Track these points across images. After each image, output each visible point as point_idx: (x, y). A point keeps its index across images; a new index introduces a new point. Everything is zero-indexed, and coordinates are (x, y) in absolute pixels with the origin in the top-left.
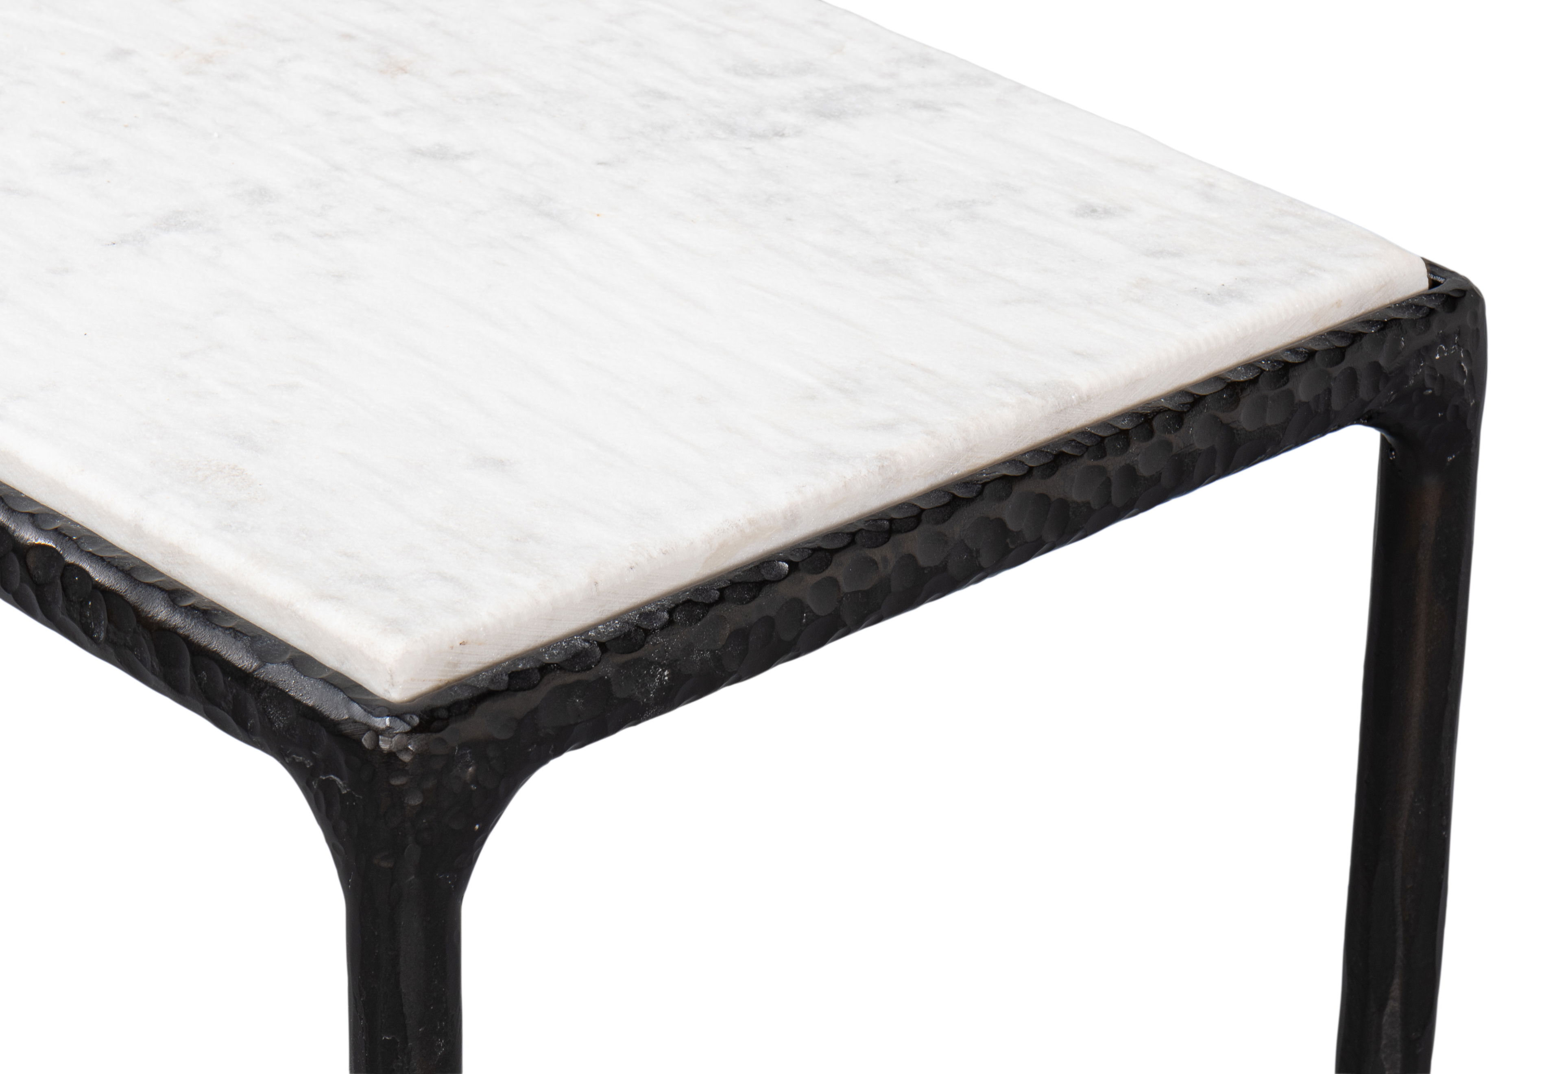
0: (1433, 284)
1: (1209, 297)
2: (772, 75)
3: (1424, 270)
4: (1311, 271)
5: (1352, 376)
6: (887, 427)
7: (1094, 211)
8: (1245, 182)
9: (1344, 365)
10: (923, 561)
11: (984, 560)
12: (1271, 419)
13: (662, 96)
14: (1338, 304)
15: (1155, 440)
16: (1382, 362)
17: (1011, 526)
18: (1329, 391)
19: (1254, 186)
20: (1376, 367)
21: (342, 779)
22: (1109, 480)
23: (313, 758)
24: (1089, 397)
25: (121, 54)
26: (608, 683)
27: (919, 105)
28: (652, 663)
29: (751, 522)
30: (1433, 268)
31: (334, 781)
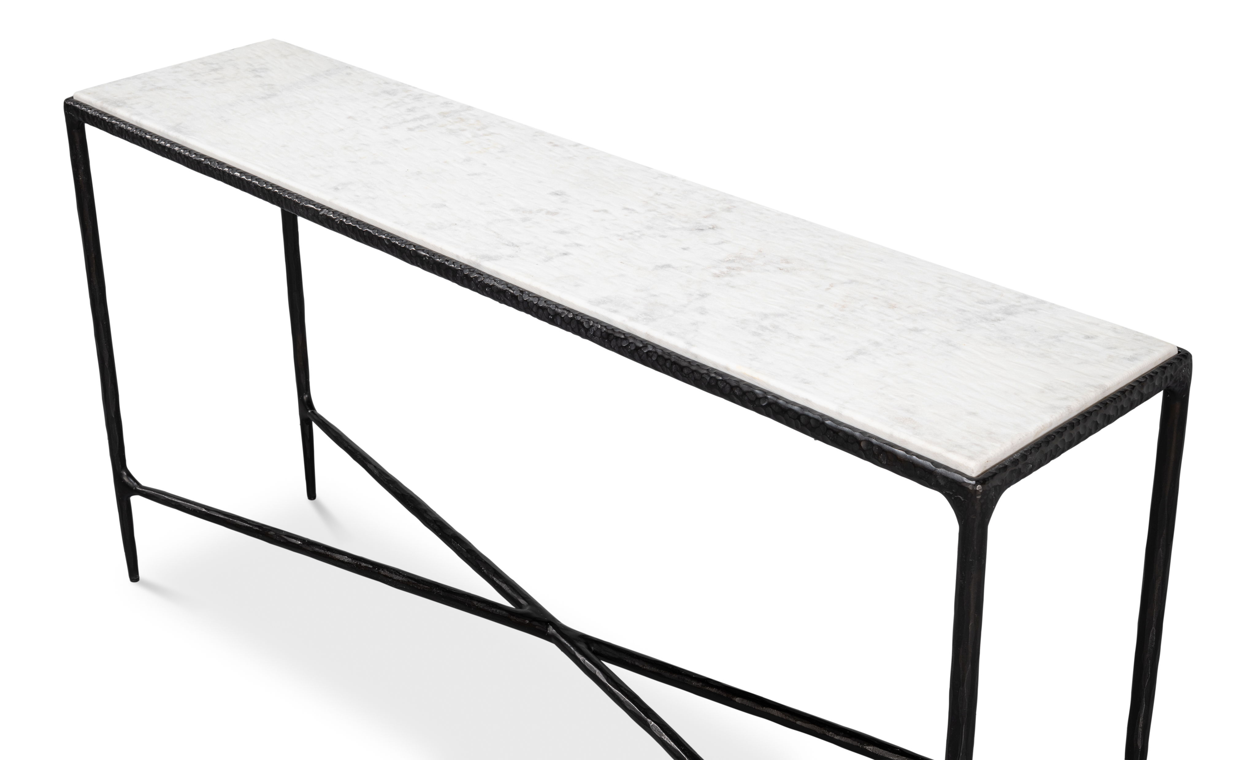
0: (1179, 352)
1: (1129, 359)
2: (989, 303)
3: (1177, 349)
4: (1151, 351)
5: (1166, 378)
6: (1065, 399)
7: (1089, 337)
8: (1123, 327)
9: (1165, 375)
10: (1081, 433)
11: (1093, 431)
12: (1150, 390)
13: (964, 311)
14: (1160, 359)
15: (1127, 398)
16: (1173, 374)
17: (1099, 423)
18: (1162, 382)
19: (1126, 328)
20: (1172, 376)
21: (962, 497)
22: (1118, 409)
23: (953, 492)
24: (1110, 388)
25: (821, 306)
26: (1020, 469)
27: (1031, 310)
28: (1029, 463)
29: (1043, 426)
30: (1179, 348)
31: (959, 498)
